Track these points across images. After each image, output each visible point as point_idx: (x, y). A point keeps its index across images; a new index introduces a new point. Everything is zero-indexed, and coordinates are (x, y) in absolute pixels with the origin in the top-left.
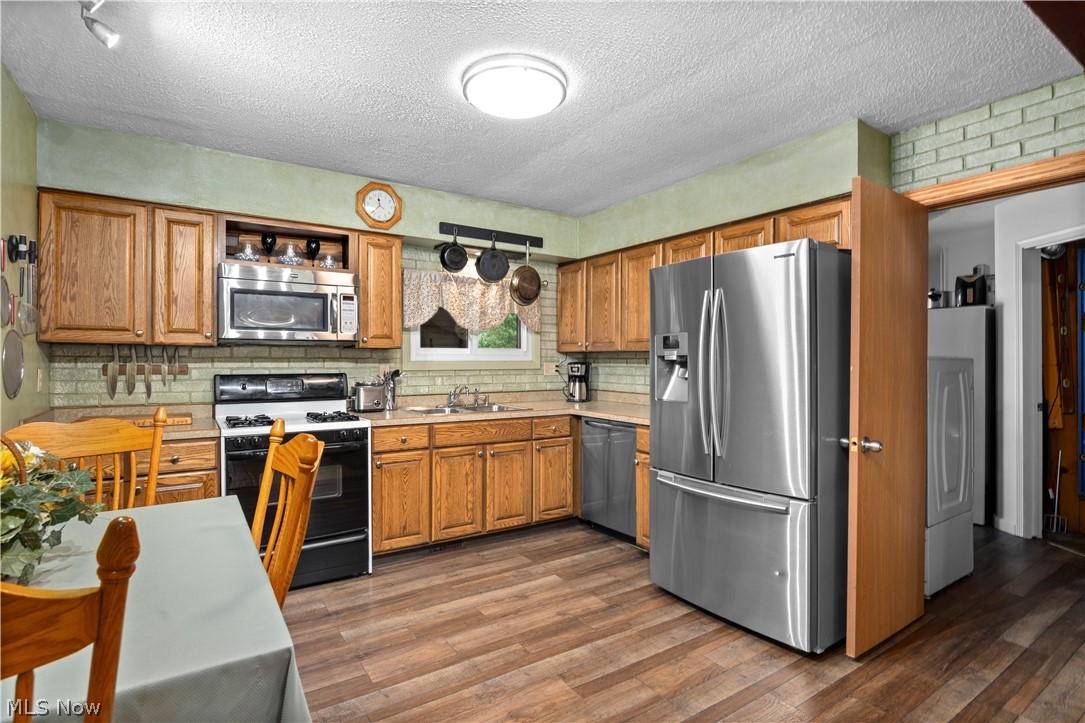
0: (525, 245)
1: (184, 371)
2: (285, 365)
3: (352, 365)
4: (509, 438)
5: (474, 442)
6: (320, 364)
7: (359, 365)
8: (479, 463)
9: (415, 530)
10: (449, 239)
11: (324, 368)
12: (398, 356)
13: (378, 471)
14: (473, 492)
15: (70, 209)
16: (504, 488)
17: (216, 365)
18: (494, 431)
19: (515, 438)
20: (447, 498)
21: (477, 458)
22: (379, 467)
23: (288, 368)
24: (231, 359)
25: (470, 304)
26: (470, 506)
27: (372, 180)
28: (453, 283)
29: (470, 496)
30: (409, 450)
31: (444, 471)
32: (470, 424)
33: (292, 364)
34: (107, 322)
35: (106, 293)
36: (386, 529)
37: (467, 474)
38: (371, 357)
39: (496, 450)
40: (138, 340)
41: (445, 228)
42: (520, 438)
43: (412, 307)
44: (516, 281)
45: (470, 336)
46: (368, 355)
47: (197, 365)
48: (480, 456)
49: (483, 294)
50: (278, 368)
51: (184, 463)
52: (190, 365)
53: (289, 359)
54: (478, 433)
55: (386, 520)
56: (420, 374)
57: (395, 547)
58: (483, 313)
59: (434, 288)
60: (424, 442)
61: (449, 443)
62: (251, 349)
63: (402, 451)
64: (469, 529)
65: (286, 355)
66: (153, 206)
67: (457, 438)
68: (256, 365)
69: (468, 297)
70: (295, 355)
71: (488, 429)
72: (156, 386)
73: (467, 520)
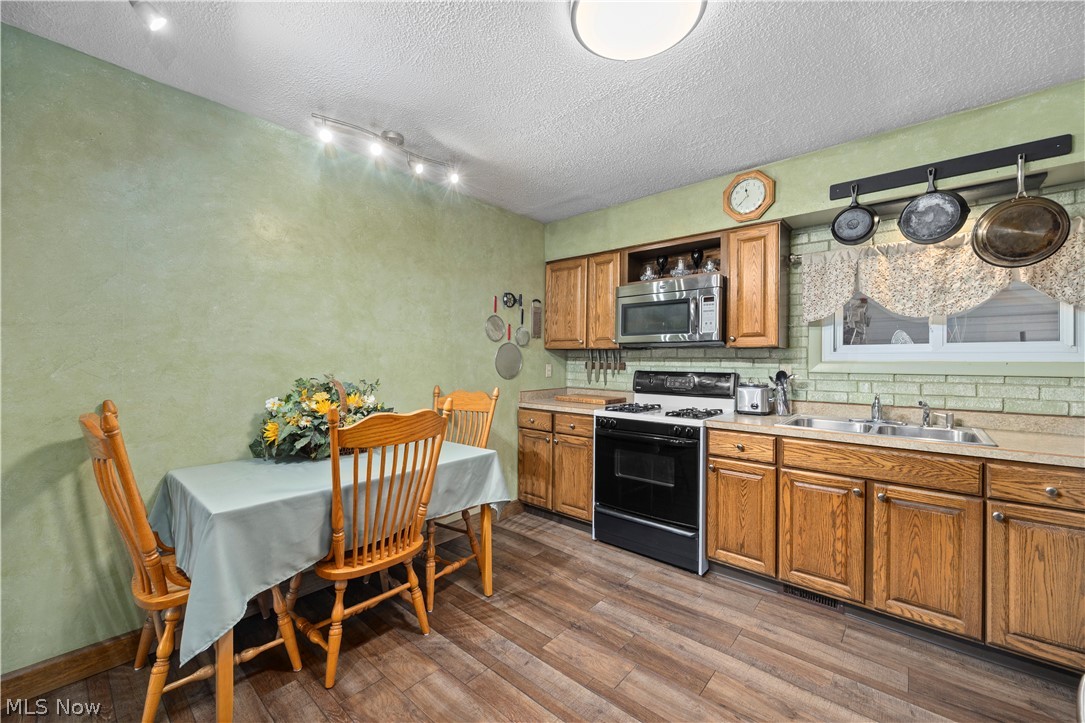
0: (1016, 163)
1: (623, 367)
2: (688, 364)
3: (749, 365)
4: (923, 482)
5: (847, 473)
6: (717, 364)
7: (756, 365)
8: (857, 506)
9: (756, 553)
10: (847, 202)
11: (720, 367)
12: (804, 355)
13: (712, 475)
14: (846, 542)
15: (556, 271)
16: (911, 557)
17: (642, 363)
18: (889, 465)
19: (935, 483)
20: (800, 534)
21: (853, 496)
22: (715, 470)
23: (691, 367)
24: (651, 359)
25: (915, 280)
26: (839, 558)
27: (739, 173)
28: (883, 258)
29: (839, 545)
30: (748, 460)
31: (796, 497)
32: (840, 447)
33: (694, 364)
34: (569, 336)
35: (569, 318)
36: (721, 538)
37: (833, 513)
38: (770, 357)
39: (889, 494)
40: (581, 346)
41: (837, 191)
42: (949, 488)
43: (813, 298)
44: (982, 232)
45: (931, 326)
46: (767, 354)
47: (631, 363)
48: (860, 495)
49: (942, 262)
50: (683, 367)
51: (578, 430)
52: (627, 363)
53: (691, 359)
54: (855, 461)
55: (721, 529)
56: (834, 377)
57: (731, 562)
58: (941, 290)
59: (846, 270)
60: (769, 455)
61: (804, 464)
62: (664, 351)
63: (739, 459)
64: (839, 590)
65: (689, 355)
66: (588, 256)
67: (817, 460)
68: (667, 363)
69: (910, 271)
70: (696, 355)
71: (877, 460)
72: (609, 377)
73: (834, 575)
